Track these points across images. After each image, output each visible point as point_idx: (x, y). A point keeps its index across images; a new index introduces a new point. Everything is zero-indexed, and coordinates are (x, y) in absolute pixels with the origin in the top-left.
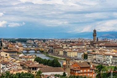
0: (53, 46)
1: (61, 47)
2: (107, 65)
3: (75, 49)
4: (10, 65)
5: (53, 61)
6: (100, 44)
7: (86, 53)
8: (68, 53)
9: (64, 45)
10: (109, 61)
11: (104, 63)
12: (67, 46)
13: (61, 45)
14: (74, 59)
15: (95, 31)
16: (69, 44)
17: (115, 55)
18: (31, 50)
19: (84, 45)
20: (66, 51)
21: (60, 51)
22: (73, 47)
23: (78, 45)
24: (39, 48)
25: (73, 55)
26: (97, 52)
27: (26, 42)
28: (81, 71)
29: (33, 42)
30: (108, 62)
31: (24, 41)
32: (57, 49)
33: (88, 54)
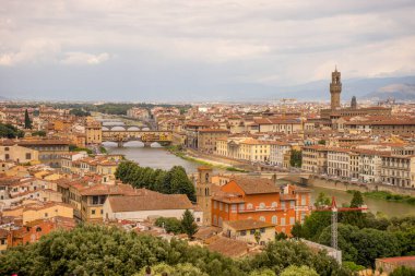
0: (197, 127)
1: (225, 128)
2: (362, 185)
3: (266, 136)
4: (21, 191)
5: (170, 173)
6: (352, 119)
7: (299, 149)
8: (242, 147)
9: (234, 122)
10: (370, 173)
11: (355, 180)
12: (242, 125)
13: (226, 122)
14: (259, 168)
15: (336, 76)
16: (252, 120)
17: (389, 153)
18: (133, 138)
19: (298, 123)
20: (237, 142)
21: (219, 144)
22: (264, 129)
23: (278, 122)
24: (157, 134)
25: (259, 154)
26: (332, 144)
27: (125, 113)
28: (250, 206)
29: (145, 114)
30: (367, 177)
31: (120, 111)
32: (209, 136)
33: (304, 152)
